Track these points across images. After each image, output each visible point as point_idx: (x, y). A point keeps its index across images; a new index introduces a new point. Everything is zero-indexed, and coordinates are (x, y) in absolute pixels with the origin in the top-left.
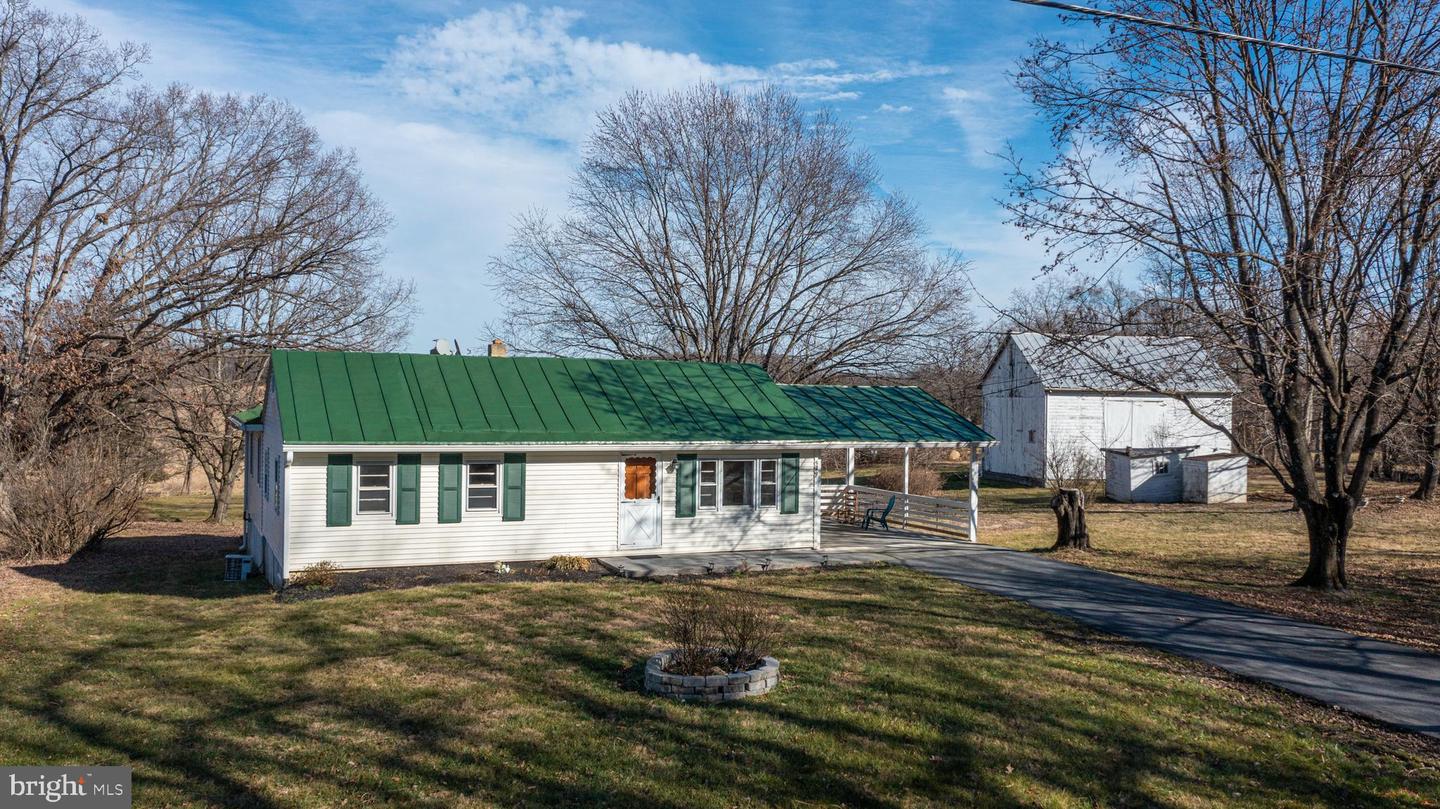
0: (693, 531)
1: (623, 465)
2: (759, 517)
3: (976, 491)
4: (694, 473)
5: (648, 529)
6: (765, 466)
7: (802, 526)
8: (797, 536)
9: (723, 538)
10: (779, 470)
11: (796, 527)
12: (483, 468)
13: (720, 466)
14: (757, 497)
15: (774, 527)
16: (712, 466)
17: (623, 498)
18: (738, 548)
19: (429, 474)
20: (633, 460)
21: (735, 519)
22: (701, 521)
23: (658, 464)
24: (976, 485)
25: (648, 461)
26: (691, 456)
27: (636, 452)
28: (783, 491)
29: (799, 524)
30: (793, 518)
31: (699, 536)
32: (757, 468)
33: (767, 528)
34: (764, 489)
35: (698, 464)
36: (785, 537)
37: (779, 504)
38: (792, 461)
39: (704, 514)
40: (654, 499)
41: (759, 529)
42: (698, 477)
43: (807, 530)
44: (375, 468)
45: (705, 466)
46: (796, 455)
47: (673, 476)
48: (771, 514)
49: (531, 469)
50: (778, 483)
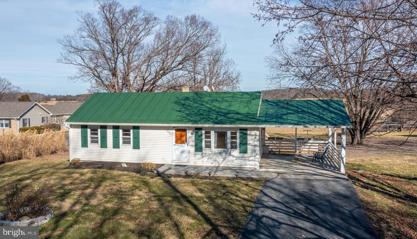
0: (203, 157)
1: (174, 131)
2: (230, 153)
3: (345, 149)
4: (201, 135)
5: (184, 155)
6: (232, 133)
7: (250, 159)
8: (248, 163)
9: (215, 160)
10: (238, 135)
11: (247, 159)
12: (126, 131)
13: (213, 133)
14: (229, 146)
15: (237, 158)
16: (209, 133)
17: (174, 143)
18: (221, 165)
19: (110, 132)
20: (178, 130)
21: (220, 153)
22: (205, 153)
23: (187, 131)
24: (345, 145)
25: (184, 130)
26: (200, 129)
27: (179, 127)
28: (240, 144)
29: (249, 157)
30: (246, 155)
31: (205, 159)
32: (229, 134)
33: (234, 158)
34: (232, 143)
35: (203, 132)
36: (243, 162)
37: (239, 148)
38: (245, 132)
39: (206, 151)
40: (186, 144)
41: (231, 158)
42: (203, 136)
43: (253, 160)
44: (94, 130)
45: (206, 133)
46: (246, 129)
47: (194, 136)
48: (236, 153)
49: (141, 132)
50: (238, 141)
